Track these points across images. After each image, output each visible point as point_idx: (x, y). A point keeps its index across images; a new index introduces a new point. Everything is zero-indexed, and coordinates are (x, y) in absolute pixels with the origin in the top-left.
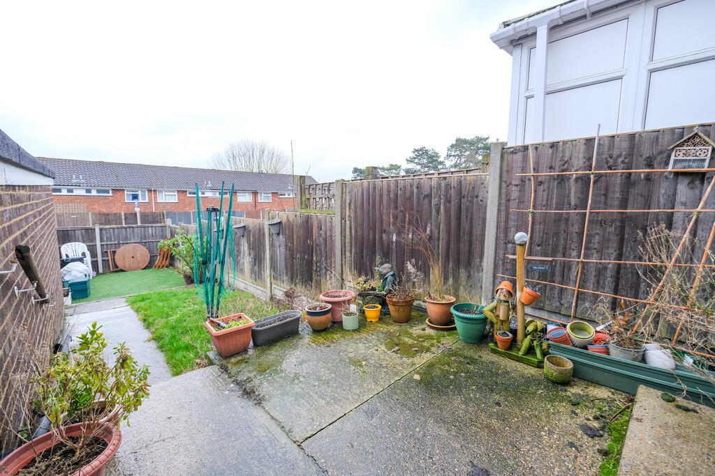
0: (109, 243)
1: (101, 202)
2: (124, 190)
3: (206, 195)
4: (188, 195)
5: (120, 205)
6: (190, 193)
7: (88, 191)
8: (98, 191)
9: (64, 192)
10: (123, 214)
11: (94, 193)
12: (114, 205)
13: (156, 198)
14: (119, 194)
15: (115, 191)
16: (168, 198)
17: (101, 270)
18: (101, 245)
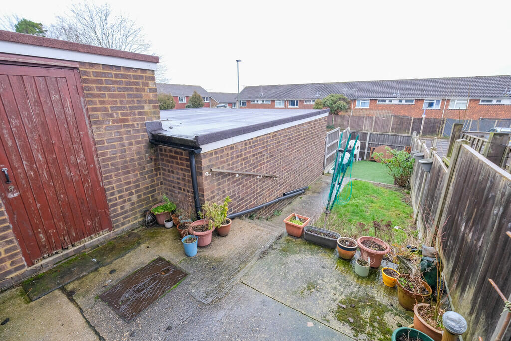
0: (373, 143)
1: (406, 108)
2: (424, 100)
3: (502, 103)
4: (480, 103)
5: (418, 111)
6: (482, 101)
7: (400, 101)
8: (407, 101)
9: (387, 102)
10: (412, 119)
11: (404, 102)
12: (414, 110)
13: (447, 106)
14: (420, 102)
15: (417, 100)
16: (459, 105)
17: (365, 158)
18: (369, 143)
